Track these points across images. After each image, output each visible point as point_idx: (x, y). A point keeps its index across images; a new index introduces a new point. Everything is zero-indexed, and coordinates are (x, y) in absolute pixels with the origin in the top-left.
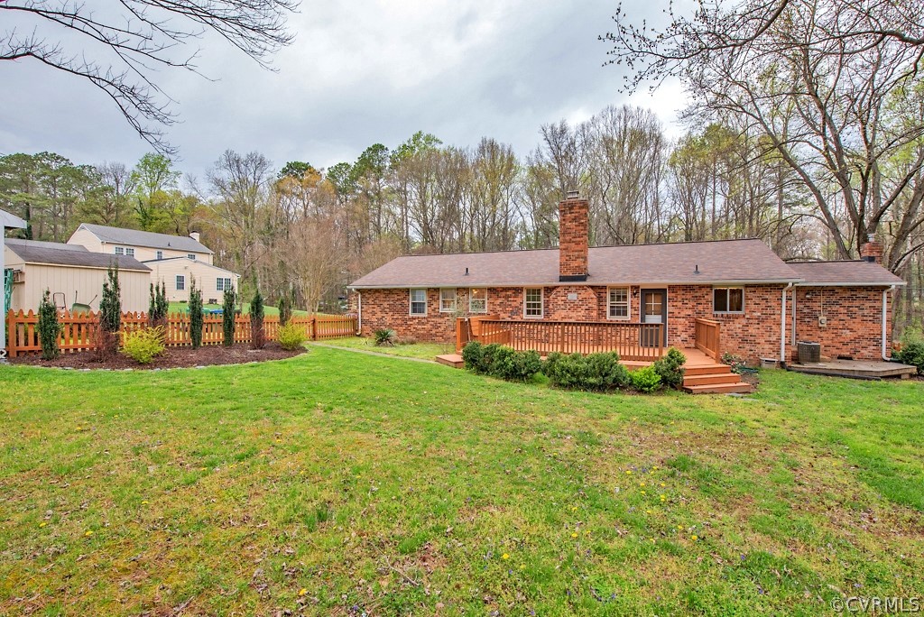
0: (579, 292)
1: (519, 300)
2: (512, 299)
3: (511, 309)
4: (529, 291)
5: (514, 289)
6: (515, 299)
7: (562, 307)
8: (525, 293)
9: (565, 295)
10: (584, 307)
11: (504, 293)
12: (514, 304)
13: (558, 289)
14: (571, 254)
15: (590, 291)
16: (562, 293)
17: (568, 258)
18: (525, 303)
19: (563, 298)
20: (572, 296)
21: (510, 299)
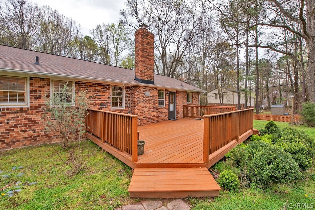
0: (151, 91)
1: (107, 95)
2: (101, 94)
3: (100, 102)
4: (115, 88)
5: (103, 85)
6: (104, 94)
7: (142, 100)
8: (111, 89)
9: (144, 93)
10: (153, 101)
11: (93, 88)
12: (103, 98)
13: (140, 88)
14: (147, 66)
15: (155, 91)
16: (142, 91)
17: (145, 68)
18: (112, 97)
19: (143, 94)
20: (147, 93)
21: (99, 94)
